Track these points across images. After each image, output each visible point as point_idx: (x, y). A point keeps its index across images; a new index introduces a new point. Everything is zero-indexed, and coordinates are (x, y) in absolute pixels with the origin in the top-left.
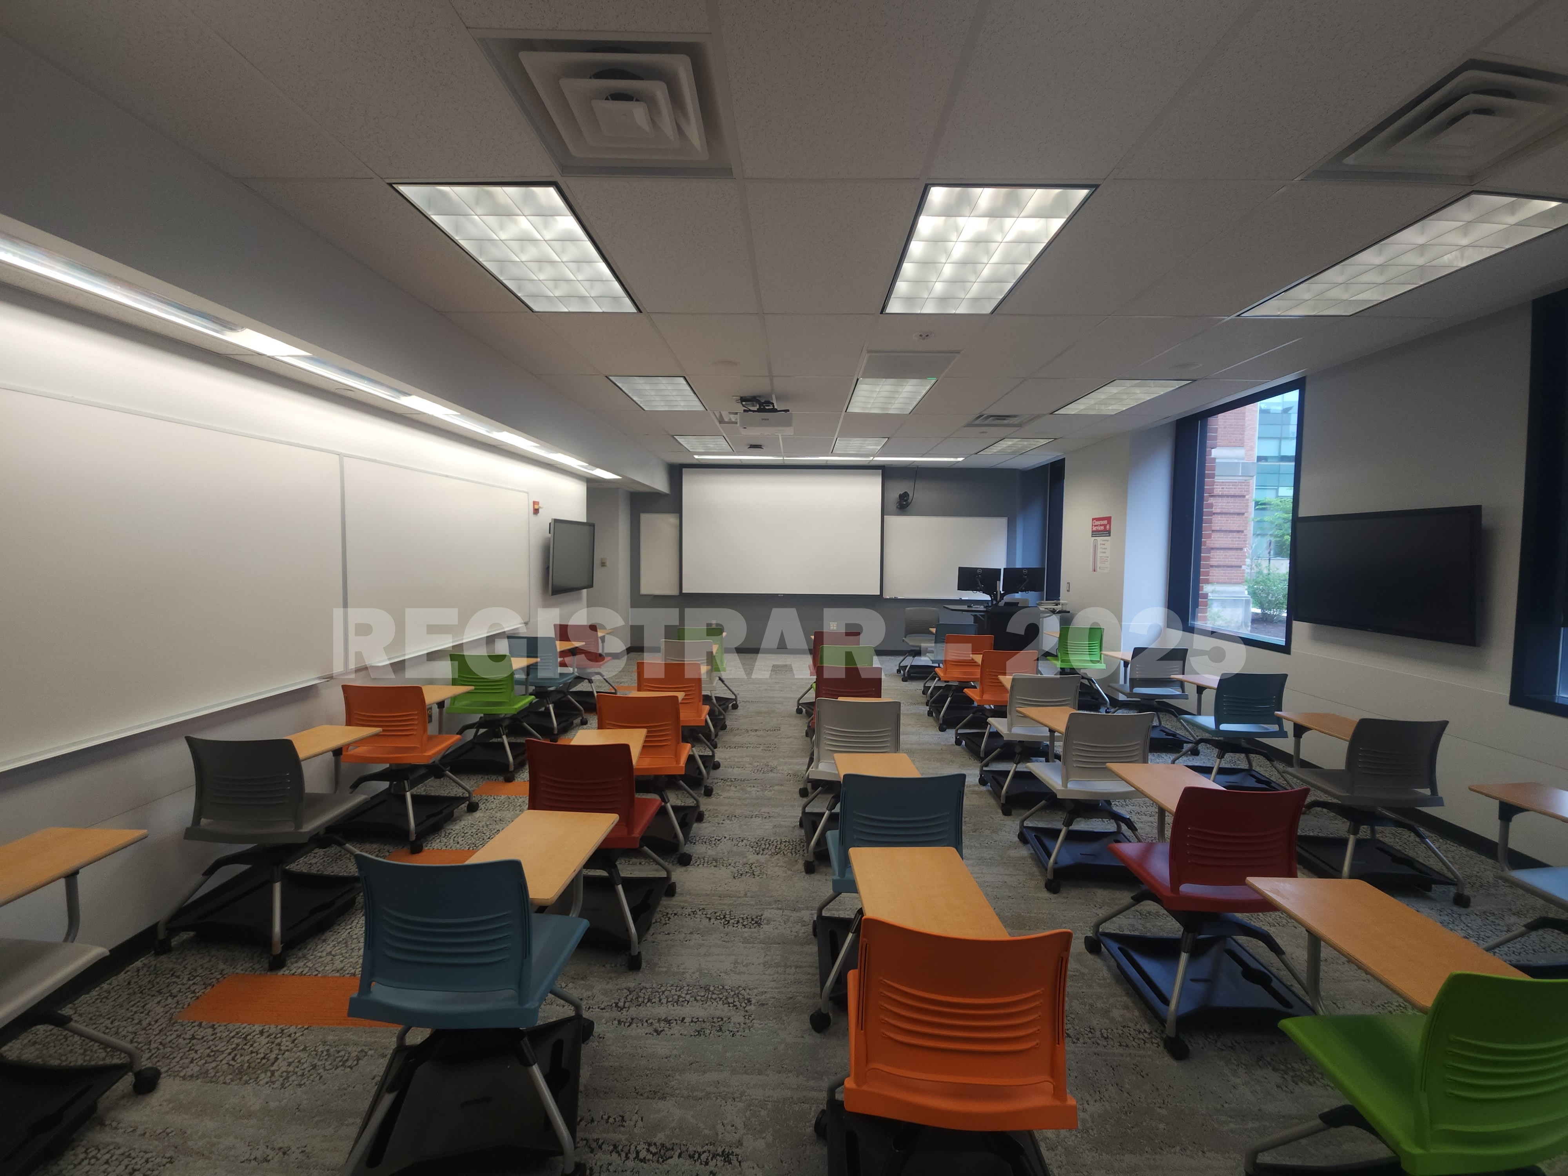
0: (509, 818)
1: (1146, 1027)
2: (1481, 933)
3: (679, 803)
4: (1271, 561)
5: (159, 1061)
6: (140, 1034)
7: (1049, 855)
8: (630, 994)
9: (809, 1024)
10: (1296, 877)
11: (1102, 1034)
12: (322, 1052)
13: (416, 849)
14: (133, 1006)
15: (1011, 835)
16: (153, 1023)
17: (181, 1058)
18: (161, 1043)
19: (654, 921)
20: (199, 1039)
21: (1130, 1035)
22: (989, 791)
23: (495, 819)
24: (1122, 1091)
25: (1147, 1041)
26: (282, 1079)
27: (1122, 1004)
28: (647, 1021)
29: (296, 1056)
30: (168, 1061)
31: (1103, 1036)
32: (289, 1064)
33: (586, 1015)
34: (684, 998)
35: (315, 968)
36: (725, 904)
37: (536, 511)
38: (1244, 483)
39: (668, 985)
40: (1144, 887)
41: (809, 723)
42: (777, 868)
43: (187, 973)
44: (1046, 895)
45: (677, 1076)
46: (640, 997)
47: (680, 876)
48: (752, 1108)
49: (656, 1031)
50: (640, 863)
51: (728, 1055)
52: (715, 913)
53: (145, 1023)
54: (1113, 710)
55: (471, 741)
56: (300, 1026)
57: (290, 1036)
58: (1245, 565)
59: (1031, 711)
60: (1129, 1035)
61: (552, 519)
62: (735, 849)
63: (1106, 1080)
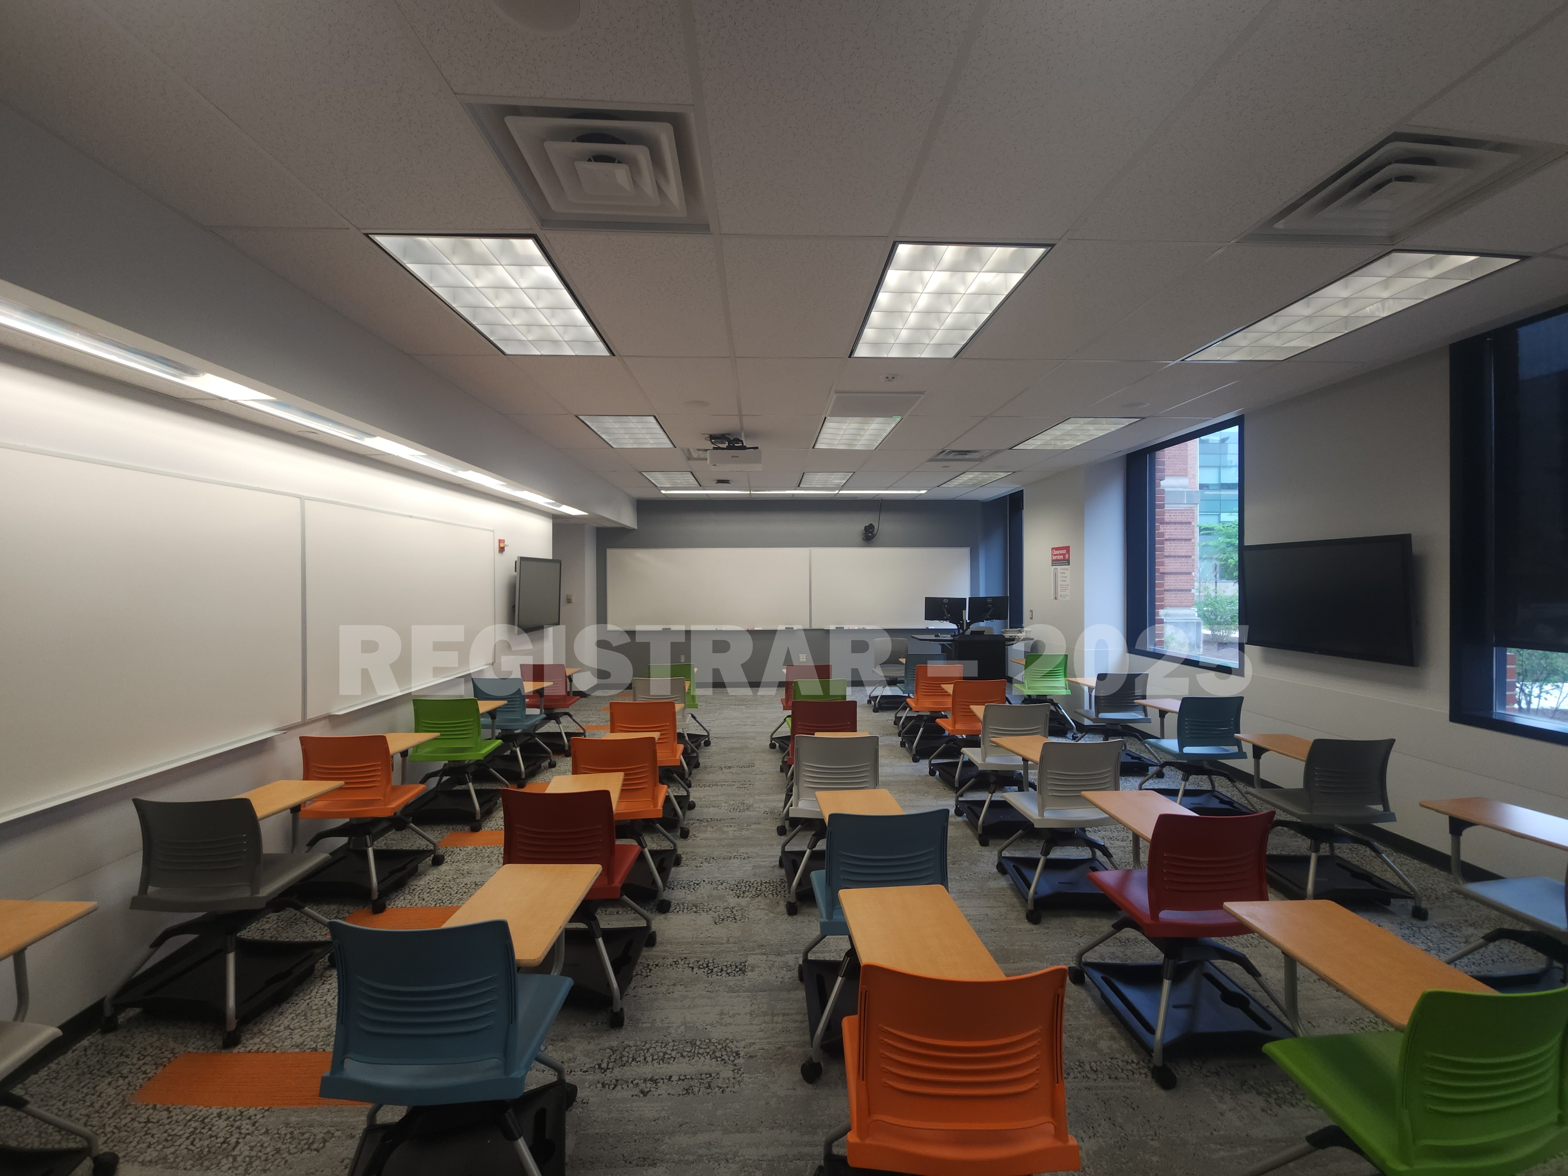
0: (477, 870)
1: (1133, 1057)
2: (1441, 945)
3: (655, 847)
4: (1218, 583)
5: (115, 1146)
6: (93, 1118)
7: (1029, 887)
8: (613, 1054)
9: (800, 1075)
10: (1267, 899)
11: (1091, 1067)
12: (286, 1134)
13: (379, 908)
14: (83, 1087)
15: (990, 866)
16: (105, 1105)
17: (138, 1143)
18: (116, 1127)
19: (634, 974)
20: (154, 1123)
21: (1119, 1066)
22: (965, 822)
23: (463, 872)
24: (1114, 1125)
25: (1135, 1071)
26: (244, 1165)
27: (1108, 1035)
28: (632, 1082)
29: (258, 1139)
30: (124, 1146)
31: (1092, 1069)
32: (252, 1149)
33: (568, 1079)
34: (670, 1054)
35: (273, 1044)
36: (707, 952)
37: (502, 550)
38: (1188, 510)
39: (653, 1042)
40: (1123, 914)
41: (784, 758)
42: (759, 910)
43: (137, 1052)
44: (1028, 926)
45: (667, 1140)
46: (623, 1056)
47: (662, 925)
48: (746, 1169)
49: (642, 1092)
50: (617, 913)
51: (719, 1113)
52: (698, 962)
53: (97, 1106)
54: (1079, 735)
55: (434, 789)
56: (260, 1108)
57: (249, 1118)
58: (1194, 588)
59: (1005, 741)
60: (1117, 1067)
61: (518, 557)
62: (715, 892)
63: (1098, 1115)
